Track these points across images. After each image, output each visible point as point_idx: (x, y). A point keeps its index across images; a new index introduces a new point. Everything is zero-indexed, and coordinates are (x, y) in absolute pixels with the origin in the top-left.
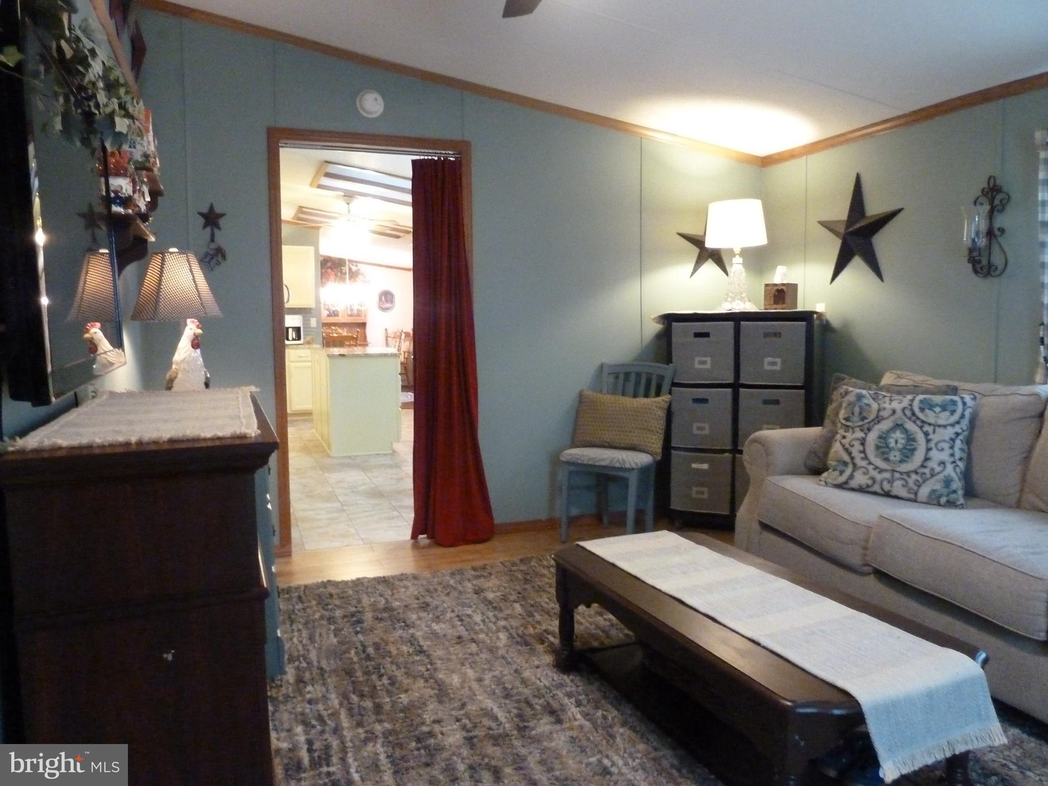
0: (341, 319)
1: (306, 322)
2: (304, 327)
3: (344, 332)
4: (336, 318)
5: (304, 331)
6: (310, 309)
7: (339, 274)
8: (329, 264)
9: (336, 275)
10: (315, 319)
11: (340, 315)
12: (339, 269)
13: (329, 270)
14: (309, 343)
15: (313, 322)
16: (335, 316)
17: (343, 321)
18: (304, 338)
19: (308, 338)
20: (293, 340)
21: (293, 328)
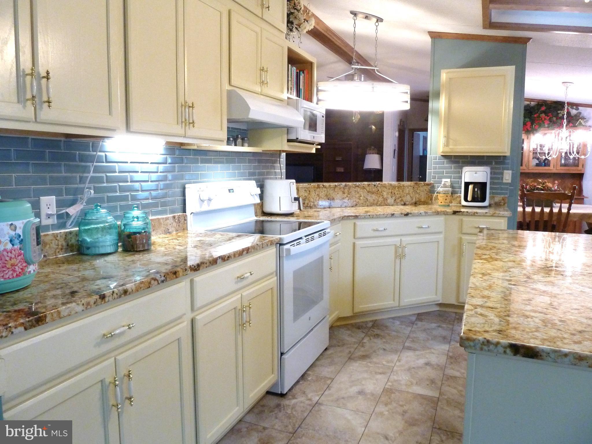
0: (552, 169)
1: (496, 176)
2: (491, 183)
3: (554, 186)
4: (546, 168)
5: (491, 188)
6: (505, 157)
7: (554, 119)
8: (543, 108)
9: (550, 120)
10: (510, 172)
11: (552, 165)
12: (555, 114)
13: (543, 115)
14: (497, 205)
15: (507, 176)
16: (545, 166)
17: (554, 171)
18: (491, 198)
19: (497, 199)
20: (474, 200)
21: (475, 184)
